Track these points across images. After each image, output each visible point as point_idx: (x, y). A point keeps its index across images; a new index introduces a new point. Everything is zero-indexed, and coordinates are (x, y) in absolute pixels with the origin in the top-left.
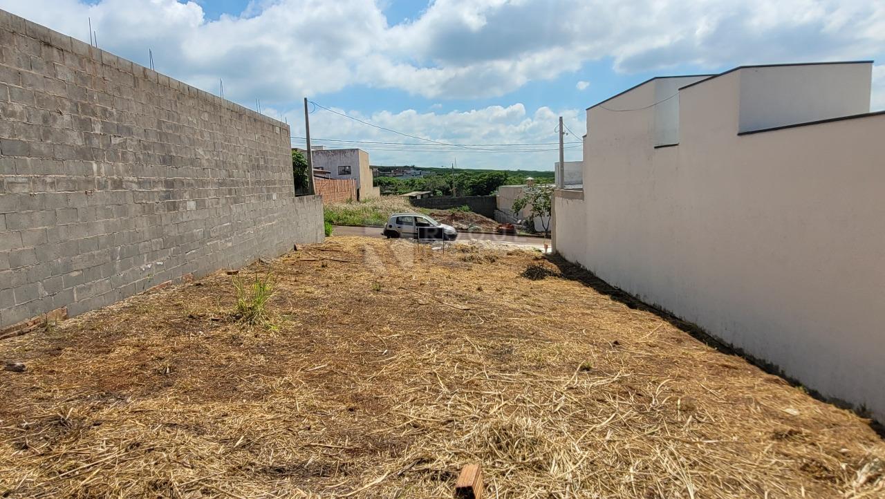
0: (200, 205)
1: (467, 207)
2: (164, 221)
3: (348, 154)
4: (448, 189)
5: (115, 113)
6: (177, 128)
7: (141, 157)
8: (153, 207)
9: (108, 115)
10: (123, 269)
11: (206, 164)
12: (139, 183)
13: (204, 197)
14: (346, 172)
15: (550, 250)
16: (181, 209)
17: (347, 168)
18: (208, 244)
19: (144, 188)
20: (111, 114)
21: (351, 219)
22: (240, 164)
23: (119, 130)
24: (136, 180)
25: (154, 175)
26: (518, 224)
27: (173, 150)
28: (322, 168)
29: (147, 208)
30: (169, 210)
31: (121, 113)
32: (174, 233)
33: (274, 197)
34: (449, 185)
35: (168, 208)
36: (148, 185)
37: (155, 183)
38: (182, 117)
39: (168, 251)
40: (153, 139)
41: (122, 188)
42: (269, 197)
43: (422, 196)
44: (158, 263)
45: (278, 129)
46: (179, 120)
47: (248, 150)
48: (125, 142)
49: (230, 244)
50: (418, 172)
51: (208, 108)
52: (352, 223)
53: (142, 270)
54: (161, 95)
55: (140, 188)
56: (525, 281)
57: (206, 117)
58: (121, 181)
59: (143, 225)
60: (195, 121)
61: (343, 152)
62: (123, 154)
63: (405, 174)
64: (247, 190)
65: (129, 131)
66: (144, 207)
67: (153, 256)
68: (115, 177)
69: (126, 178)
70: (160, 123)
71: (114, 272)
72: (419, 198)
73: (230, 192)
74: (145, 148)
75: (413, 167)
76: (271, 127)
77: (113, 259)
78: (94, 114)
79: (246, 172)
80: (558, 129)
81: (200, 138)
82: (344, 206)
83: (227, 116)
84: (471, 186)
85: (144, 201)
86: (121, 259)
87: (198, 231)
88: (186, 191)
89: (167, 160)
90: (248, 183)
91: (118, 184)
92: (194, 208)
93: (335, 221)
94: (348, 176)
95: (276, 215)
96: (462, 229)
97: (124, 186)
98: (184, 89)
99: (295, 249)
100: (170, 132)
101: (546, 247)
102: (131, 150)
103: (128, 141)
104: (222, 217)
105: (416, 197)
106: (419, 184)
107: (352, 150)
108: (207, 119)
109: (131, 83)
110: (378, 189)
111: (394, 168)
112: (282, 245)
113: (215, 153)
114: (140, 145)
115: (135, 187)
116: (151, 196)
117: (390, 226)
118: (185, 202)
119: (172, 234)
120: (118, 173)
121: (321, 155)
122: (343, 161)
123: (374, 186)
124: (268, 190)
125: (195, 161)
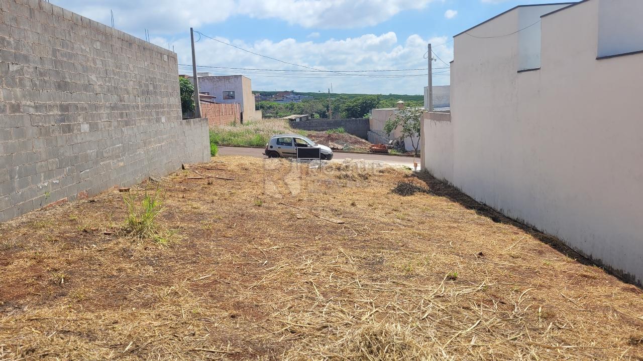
0: (94, 127)
1: (341, 129)
2: (60, 143)
3: (232, 80)
4: (325, 112)
5: (12, 42)
6: (71, 56)
7: (37, 83)
8: (49, 129)
9: (6, 44)
10: (21, 187)
11: (98, 89)
12: (36, 108)
13: (97, 120)
14: (230, 97)
15: (419, 168)
16: (75, 132)
17: (231, 93)
18: (102, 163)
19: (40, 112)
20: (9, 43)
21: (235, 140)
22: (130, 89)
23: (17, 58)
24: (32, 104)
25: (50, 100)
26: (389, 144)
27: (67, 76)
28: (208, 93)
29: (43, 131)
30: (64, 132)
31: (18, 42)
32: (69, 153)
33: (163, 120)
34: (326, 109)
35: (63, 131)
36: (44, 110)
37: (51, 107)
38: (76, 46)
39: (64, 170)
40: (48, 66)
41: (20, 112)
42: (158, 120)
43: (301, 118)
44: (54, 182)
45: (165, 57)
46: (73, 48)
47: (138, 77)
48: (22, 69)
49: (122, 164)
50: (297, 97)
51: (100, 37)
52: (236, 144)
53: (39, 188)
54: (55, 25)
55: (37, 112)
56: (396, 197)
57: (98, 45)
58: (19, 106)
59: (40, 146)
60: (88, 50)
61: (227, 78)
62: (21, 80)
63: (285, 99)
64: (138, 113)
65: (26, 59)
66: (40, 129)
67: (49, 174)
68: (13, 102)
69: (23, 102)
70: (55, 51)
71: (13, 189)
72: (298, 120)
73: (121, 115)
74: (41, 74)
75: (292, 92)
76: (159, 55)
77: (12, 178)
79: (137, 97)
80: (427, 55)
81: (92, 65)
82: (229, 128)
83: (118, 45)
84: (346, 109)
85: (40, 124)
86: (20, 177)
87: (92, 152)
88: (80, 115)
89: (62, 86)
90: (138, 107)
91: (16, 108)
92: (88, 130)
93: (220, 142)
94: (232, 100)
95: (165, 137)
96: (338, 149)
97: (22, 110)
98: (77, 20)
99: (183, 168)
100: (65, 59)
101: (416, 166)
102: (28, 77)
103: (25, 68)
104: (114, 138)
105: (295, 120)
106: (298, 108)
107: (236, 76)
108: (99, 48)
109: (27, 14)
110: (260, 113)
111: (275, 93)
112: (170, 164)
113: (107, 79)
114: (36, 72)
115: (32, 111)
116: (47, 120)
117: (271, 147)
118: (79, 124)
119: (67, 154)
120: (16, 98)
121: (206, 81)
122: (228, 87)
123: (256, 110)
124: (157, 113)
125: (87, 87)
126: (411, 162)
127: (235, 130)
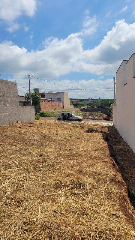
1: (100, 112)
21: (53, 115)
26: (112, 117)
33: (8, 105)
42: (5, 105)
43: (87, 108)
45: (10, 84)
50: (93, 101)
61: (58, 93)
75: (91, 99)
76: (7, 84)
82: (52, 111)
93: (47, 116)
95: (8, 111)
96: (90, 118)
99: (18, 123)
101: (111, 124)
106: (92, 104)
107: (61, 93)
112: (11, 121)
121: (51, 94)
122: (58, 96)
123: (71, 105)
124: (4, 103)
126: (110, 122)
127: (54, 111)
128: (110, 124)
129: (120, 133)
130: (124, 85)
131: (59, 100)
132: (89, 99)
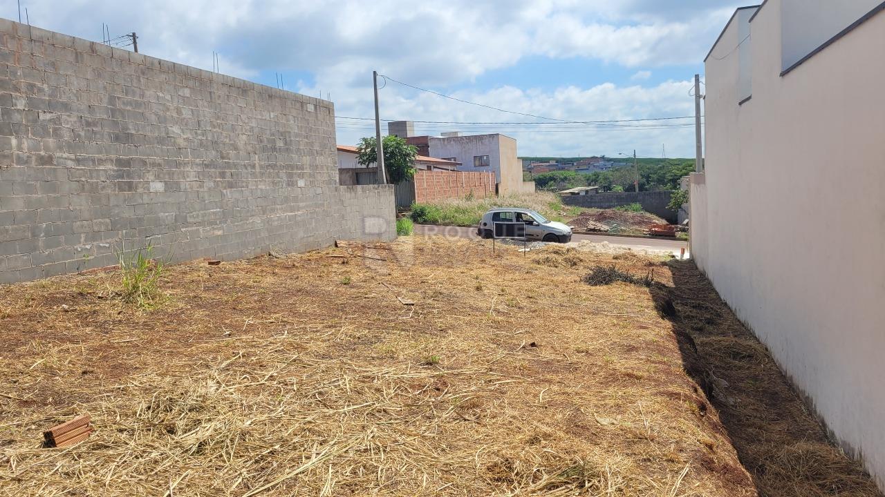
0: (171, 187)
1: (638, 206)
2: (113, 202)
3: (486, 141)
5: (46, 89)
6: (138, 105)
7: (82, 134)
8: (97, 186)
9: (36, 91)
10: (48, 246)
11: (182, 143)
12: (78, 161)
13: (179, 178)
15: (687, 256)
16: (140, 190)
17: (485, 158)
18: (183, 230)
19: (84, 166)
20: (40, 90)
21: (461, 218)
22: (241, 144)
23: (51, 107)
24: (73, 156)
25: (101, 153)
26: (684, 225)
27: (131, 127)
28: (455, 159)
29: (87, 187)
30: (121, 189)
31: (55, 89)
32: (128, 214)
33: (301, 183)
35: (119, 189)
36: (91, 163)
37: (101, 161)
38: (148, 93)
39: (118, 233)
40: (102, 115)
41: (52, 164)
42: (291, 184)
43: (587, 192)
44: (101, 245)
46: (143, 96)
47: (256, 130)
48: (59, 118)
49: (220, 233)
50: (608, 164)
51: (191, 83)
52: (460, 222)
53: (77, 250)
54: (116, 70)
55: (79, 165)
57: (187, 92)
58: (51, 158)
59: (81, 204)
60: (168, 97)
61: (480, 138)
62: (55, 130)
63: (592, 167)
64: (254, 175)
65: (66, 107)
66: (83, 185)
67: (94, 236)
68: (42, 153)
69: (58, 154)
70: (112, 99)
71: (35, 248)
72: (583, 194)
73: (223, 175)
74: (88, 124)
75: (603, 158)
76: (298, 105)
77: (34, 235)
78: (17, 89)
79: (252, 155)
80: (693, 92)
81: (175, 115)
82: (455, 202)
83: (223, 92)
85: (83, 179)
86: (47, 235)
87: (167, 216)
88: (149, 171)
89: (123, 137)
90: (254, 167)
91: (48, 160)
92: (162, 190)
94: (486, 167)
95: (301, 204)
96: (600, 230)
97: (55, 163)
98: (152, 64)
99: (336, 246)
100: (129, 108)
101: (683, 252)
102: (66, 126)
103: (64, 117)
104: (206, 202)
105: (578, 194)
106: (605, 179)
107: (491, 136)
108: (188, 95)
109: (71, 58)
110: (531, 186)
112: (312, 239)
113: (199, 132)
114: (81, 122)
115: (70, 164)
116: (94, 175)
117: (485, 224)
118: (148, 183)
119: (126, 215)
120: (47, 149)
121: (452, 142)
122: (479, 150)
123: (524, 181)
124: (290, 175)
125: (165, 139)
126: (677, 247)
127: (463, 204)
128: (678, 254)
129: (718, 286)
130: (740, 104)
131: (482, 162)
132: (594, 158)
